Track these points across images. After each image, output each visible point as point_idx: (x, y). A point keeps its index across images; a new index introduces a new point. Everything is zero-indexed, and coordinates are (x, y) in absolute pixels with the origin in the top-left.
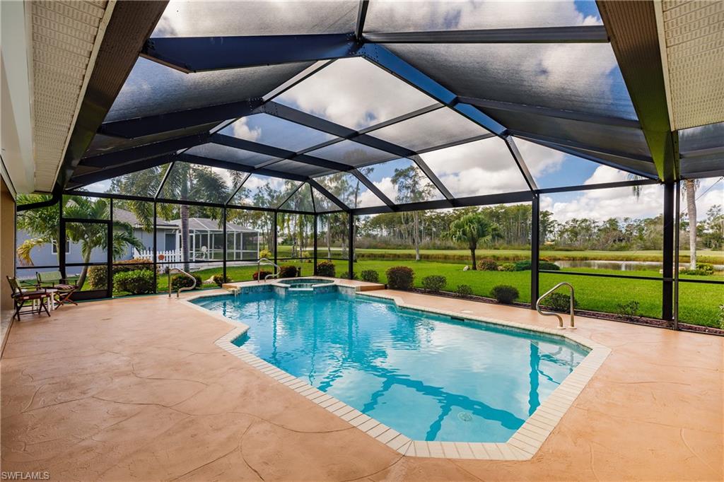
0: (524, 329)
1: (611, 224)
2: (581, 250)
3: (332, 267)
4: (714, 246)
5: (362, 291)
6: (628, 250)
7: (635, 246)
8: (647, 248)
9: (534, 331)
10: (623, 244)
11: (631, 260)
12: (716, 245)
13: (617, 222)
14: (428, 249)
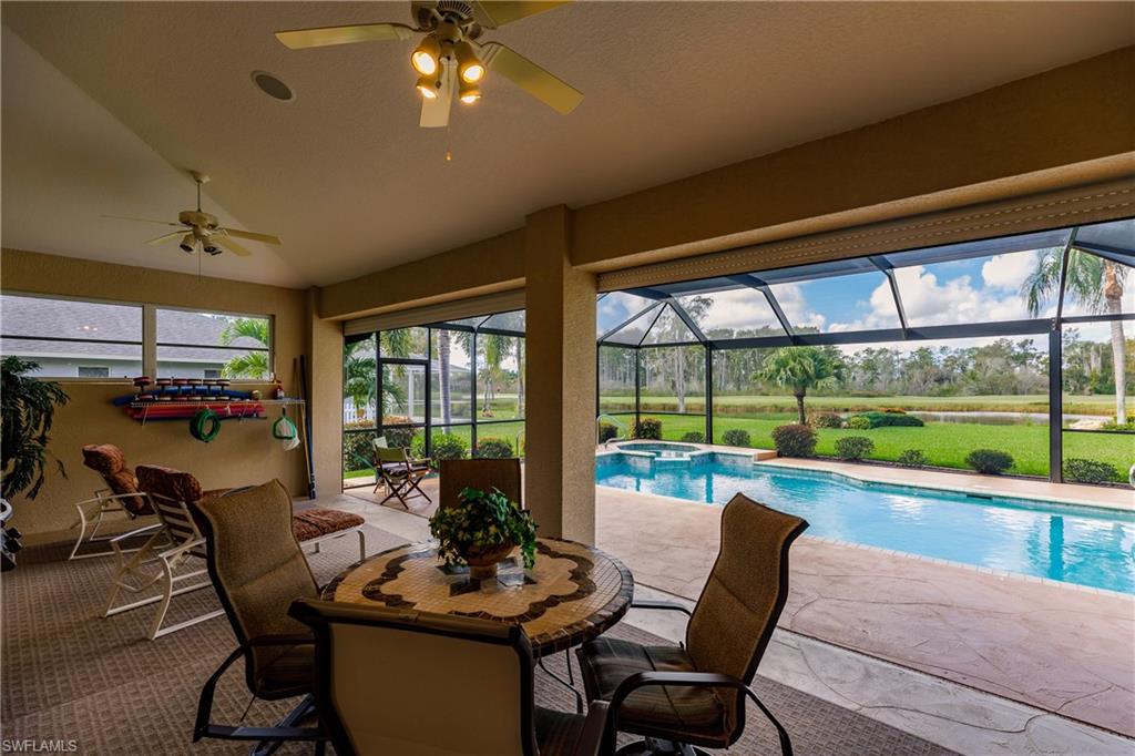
0: (1106, 509)
1: (922, 357)
2: (888, 396)
3: (658, 425)
4: (1073, 388)
5: (759, 460)
6: (954, 395)
7: (964, 389)
8: (982, 393)
9: (1123, 511)
10: (945, 385)
11: (973, 410)
12: (1075, 387)
13: (930, 353)
14: (660, 396)
